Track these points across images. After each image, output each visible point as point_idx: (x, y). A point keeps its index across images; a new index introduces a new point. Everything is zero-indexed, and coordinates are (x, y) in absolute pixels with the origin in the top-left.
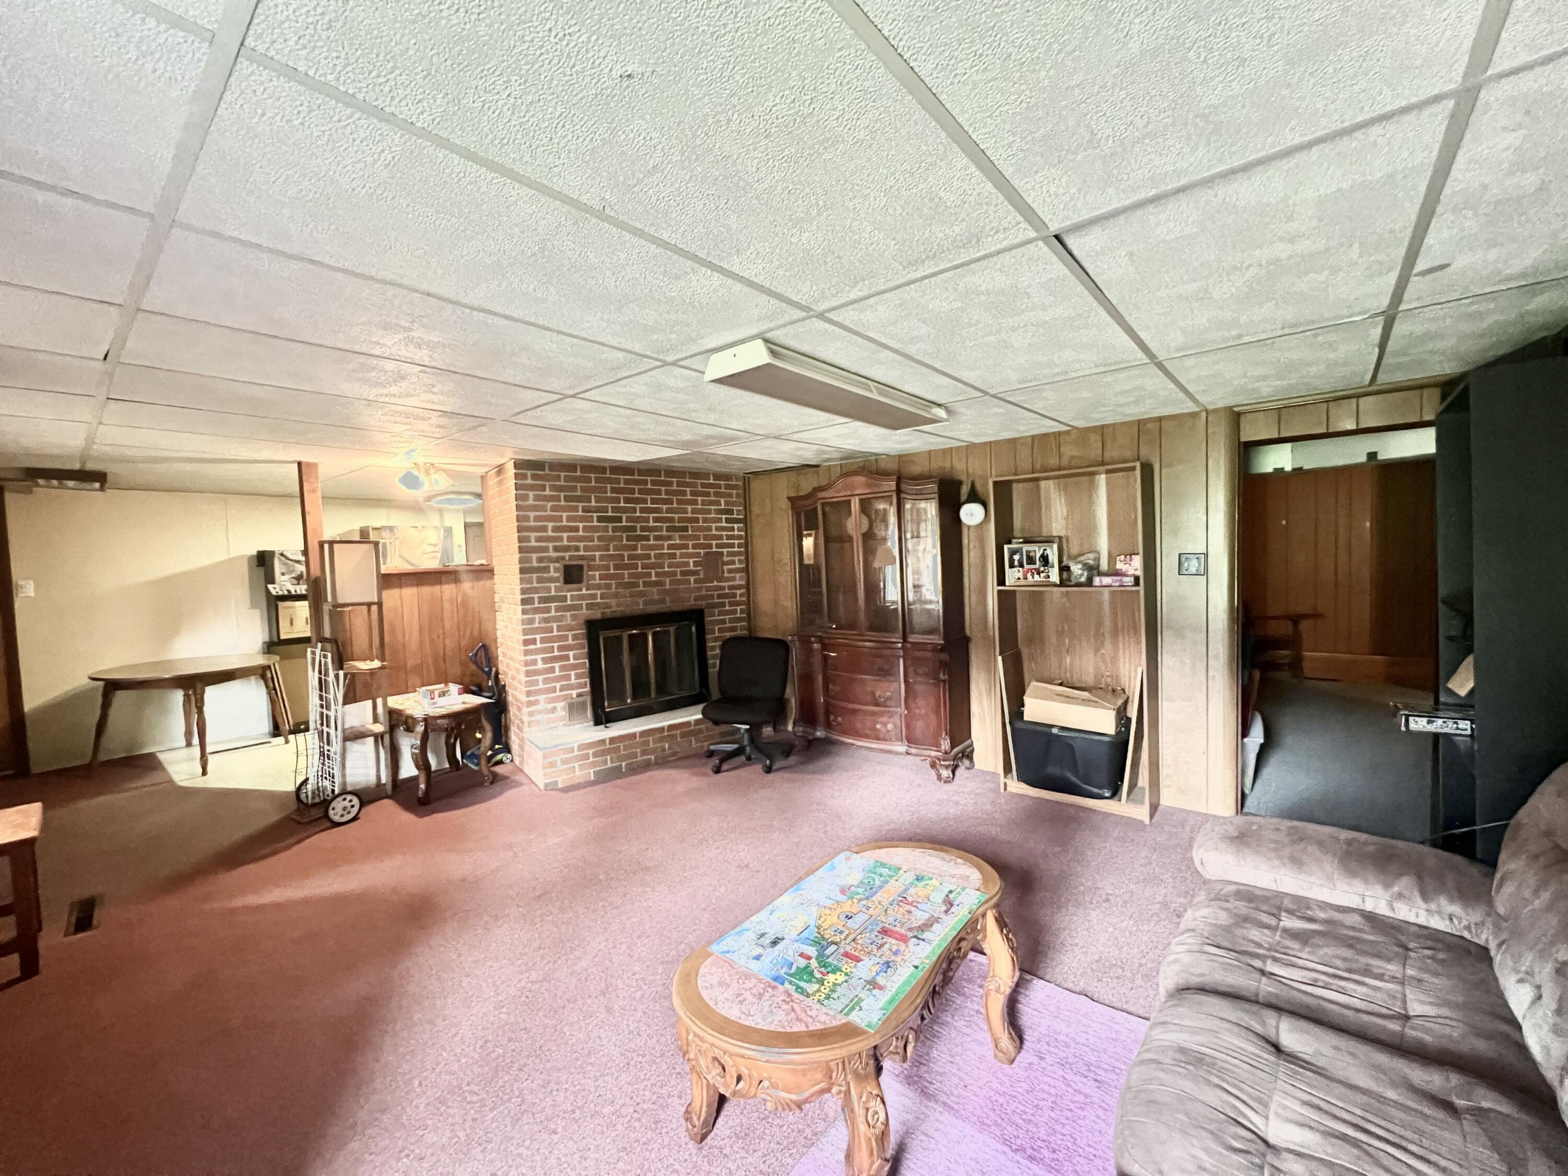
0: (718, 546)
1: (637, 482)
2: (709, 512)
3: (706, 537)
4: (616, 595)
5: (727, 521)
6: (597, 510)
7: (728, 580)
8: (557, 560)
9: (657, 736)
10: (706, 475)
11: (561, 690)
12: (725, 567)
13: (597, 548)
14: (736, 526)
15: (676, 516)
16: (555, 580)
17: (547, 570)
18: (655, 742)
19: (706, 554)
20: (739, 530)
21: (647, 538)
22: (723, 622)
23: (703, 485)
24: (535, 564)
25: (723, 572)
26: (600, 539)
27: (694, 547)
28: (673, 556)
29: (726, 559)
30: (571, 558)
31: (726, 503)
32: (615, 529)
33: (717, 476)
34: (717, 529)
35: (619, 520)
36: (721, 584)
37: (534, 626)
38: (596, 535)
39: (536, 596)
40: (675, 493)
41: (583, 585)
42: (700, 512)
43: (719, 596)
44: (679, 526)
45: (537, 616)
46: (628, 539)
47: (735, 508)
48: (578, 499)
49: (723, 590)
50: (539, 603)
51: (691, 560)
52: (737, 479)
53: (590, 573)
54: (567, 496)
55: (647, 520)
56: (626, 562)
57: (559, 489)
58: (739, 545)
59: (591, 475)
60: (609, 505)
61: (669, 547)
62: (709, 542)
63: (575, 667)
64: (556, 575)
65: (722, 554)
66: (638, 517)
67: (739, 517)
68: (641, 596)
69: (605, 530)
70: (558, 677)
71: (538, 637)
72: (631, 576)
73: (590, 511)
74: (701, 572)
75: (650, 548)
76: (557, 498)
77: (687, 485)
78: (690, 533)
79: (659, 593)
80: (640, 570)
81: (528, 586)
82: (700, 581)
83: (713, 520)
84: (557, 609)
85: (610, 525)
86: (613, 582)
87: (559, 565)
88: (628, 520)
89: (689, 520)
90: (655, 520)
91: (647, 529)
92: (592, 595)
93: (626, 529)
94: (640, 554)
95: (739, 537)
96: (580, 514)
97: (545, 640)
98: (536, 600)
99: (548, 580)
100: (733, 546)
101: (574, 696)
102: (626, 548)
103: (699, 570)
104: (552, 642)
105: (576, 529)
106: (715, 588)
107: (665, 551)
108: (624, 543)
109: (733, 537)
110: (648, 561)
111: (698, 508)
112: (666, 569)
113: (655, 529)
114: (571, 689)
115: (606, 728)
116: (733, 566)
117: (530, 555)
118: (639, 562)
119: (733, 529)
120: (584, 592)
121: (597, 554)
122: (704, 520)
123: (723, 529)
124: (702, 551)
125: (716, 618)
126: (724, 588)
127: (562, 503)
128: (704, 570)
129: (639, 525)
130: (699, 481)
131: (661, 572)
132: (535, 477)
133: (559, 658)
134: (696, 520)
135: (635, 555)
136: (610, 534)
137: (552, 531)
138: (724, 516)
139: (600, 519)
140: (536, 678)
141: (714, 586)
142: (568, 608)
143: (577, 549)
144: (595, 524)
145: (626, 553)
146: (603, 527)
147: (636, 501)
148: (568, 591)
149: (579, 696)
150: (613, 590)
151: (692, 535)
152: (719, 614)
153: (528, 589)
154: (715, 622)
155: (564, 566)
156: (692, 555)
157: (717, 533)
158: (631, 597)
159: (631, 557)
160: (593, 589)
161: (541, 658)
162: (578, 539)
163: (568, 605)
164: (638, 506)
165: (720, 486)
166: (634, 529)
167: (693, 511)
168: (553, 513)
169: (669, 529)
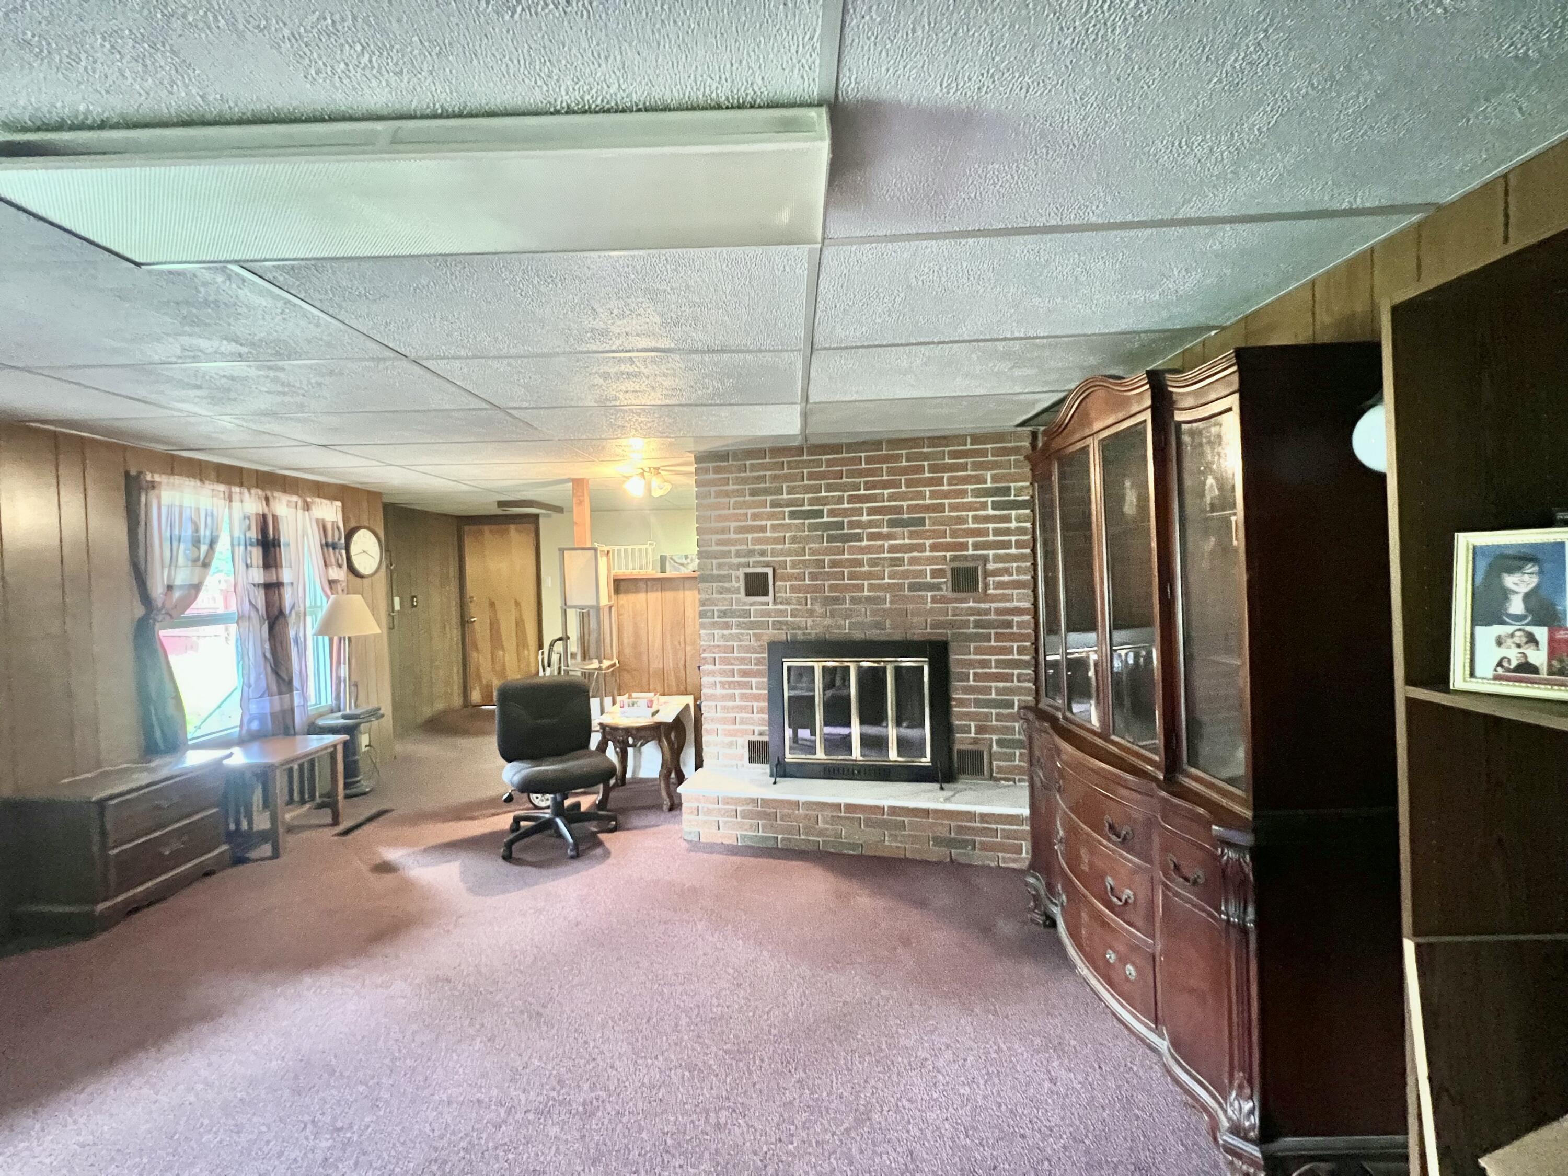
0: (976, 546)
2: (963, 493)
3: (954, 534)
4: (811, 613)
5: (996, 506)
6: (790, 503)
7: (994, 599)
8: (740, 565)
10: (959, 439)
11: (742, 723)
12: (991, 579)
13: (789, 553)
14: (1014, 513)
15: (905, 504)
16: (737, 591)
17: (728, 578)
19: (954, 559)
20: (1019, 520)
21: (858, 538)
22: (985, 664)
23: (955, 455)
24: (715, 572)
25: (986, 586)
26: (794, 540)
27: (934, 548)
28: (895, 562)
29: (991, 566)
30: (757, 564)
31: (995, 479)
32: (813, 528)
33: (976, 439)
34: (976, 519)
35: (819, 514)
36: (983, 606)
37: (712, 643)
38: (788, 535)
39: (716, 608)
40: (905, 471)
41: (770, 598)
42: (946, 495)
43: (978, 625)
44: (909, 518)
45: (716, 632)
46: (831, 539)
47: (1012, 485)
48: (766, 492)
49: (986, 614)
50: (719, 617)
51: (928, 568)
52: (1019, 438)
53: (778, 583)
54: (753, 489)
55: (859, 512)
56: (827, 570)
57: (744, 481)
58: (1019, 545)
59: (785, 460)
60: (806, 496)
61: (892, 549)
62: (961, 540)
63: (756, 698)
64: (737, 585)
65: (985, 559)
66: (844, 509)
67: (1020, 498)
68: (848, 617)
69: (801, 528)
70: (737, 707)
71: (717, 656)
72: (833, 588)
73: (780, 506)
74: (944, 587)
75: (862, 550)
76: (741, 493)
77: (926, 457)
78: (927, 527)
79: (874, 613)
80: (846, 581)
81: (707, 597)
82: (943, 600)
83: (969, 507)
84: (739, 625)
85: (807, 521)
86: (808, 596)
87: (741, 573)
88: (832, 513)
89: (928, 508)
90: (871, 511)
91: (859, 524)
92: (781, 611)
93: (828, 526)
94: (846, 559)
95: (1021, 531)
96: (769, 509)
97: (724, 661)
98: (716, 613)
99: (729, 591)
100: (1007, 545)
101: (756, 733)
102: (827, 552)
103: (941, 583)
104: (732, 664)
105: (763, 529)
106: (972, 612)
107: (886, 555)
108: (825, 544)
109: (1007, 532)
110: (858, 569)
111: (943, 490)
112: (887, 580)
113: (870, 524)
114: (752, 724)
115: (775, 783)
116: (1006, 578)
117: (709, 561)
118: (846, 571)
119: (1007, 519)
120: (771, 607)
121: (788, 559)
122: (953, 508)
123: (987, 519)
124: (948, 554)
125: (972, 657)
126: (987, 612)
127: (748, 498)
128: (950, 585)
129: (846, 520)
130: (947, 449)
131: (879, 585)
132: (717, 470)
133: (740, 685)
134: (940, 508)
135: (840, 561)
136: (806, 533)
137: (735, 532)
138: (990, 499)
139: (793, 515)
140: (714, 703)
141: (970, 608)
142: (752, 626)
143: (763, 553)
144: (787, 521)
145: (827, 558)
146: (796, 525)
147: (843, 488)
148: (751, 605)
149: (761, 734)
150: (809, 606)
151: (931, 531)
152: (978, 651)
153: (707, 600)
154: (971, 664)
155: (747, 575)
156: (931, 561)
157: (976, 526)
158: (832, 616)
159: (834, 564)
160: (781, 603)
161: (720, 682)
162: (767, 541)
163: (751, 622)
164: (846, 494)
165: (984, 453)
166: (840, 526)
167: (934, 495)
168: (736, 511)
169: (893, 524)
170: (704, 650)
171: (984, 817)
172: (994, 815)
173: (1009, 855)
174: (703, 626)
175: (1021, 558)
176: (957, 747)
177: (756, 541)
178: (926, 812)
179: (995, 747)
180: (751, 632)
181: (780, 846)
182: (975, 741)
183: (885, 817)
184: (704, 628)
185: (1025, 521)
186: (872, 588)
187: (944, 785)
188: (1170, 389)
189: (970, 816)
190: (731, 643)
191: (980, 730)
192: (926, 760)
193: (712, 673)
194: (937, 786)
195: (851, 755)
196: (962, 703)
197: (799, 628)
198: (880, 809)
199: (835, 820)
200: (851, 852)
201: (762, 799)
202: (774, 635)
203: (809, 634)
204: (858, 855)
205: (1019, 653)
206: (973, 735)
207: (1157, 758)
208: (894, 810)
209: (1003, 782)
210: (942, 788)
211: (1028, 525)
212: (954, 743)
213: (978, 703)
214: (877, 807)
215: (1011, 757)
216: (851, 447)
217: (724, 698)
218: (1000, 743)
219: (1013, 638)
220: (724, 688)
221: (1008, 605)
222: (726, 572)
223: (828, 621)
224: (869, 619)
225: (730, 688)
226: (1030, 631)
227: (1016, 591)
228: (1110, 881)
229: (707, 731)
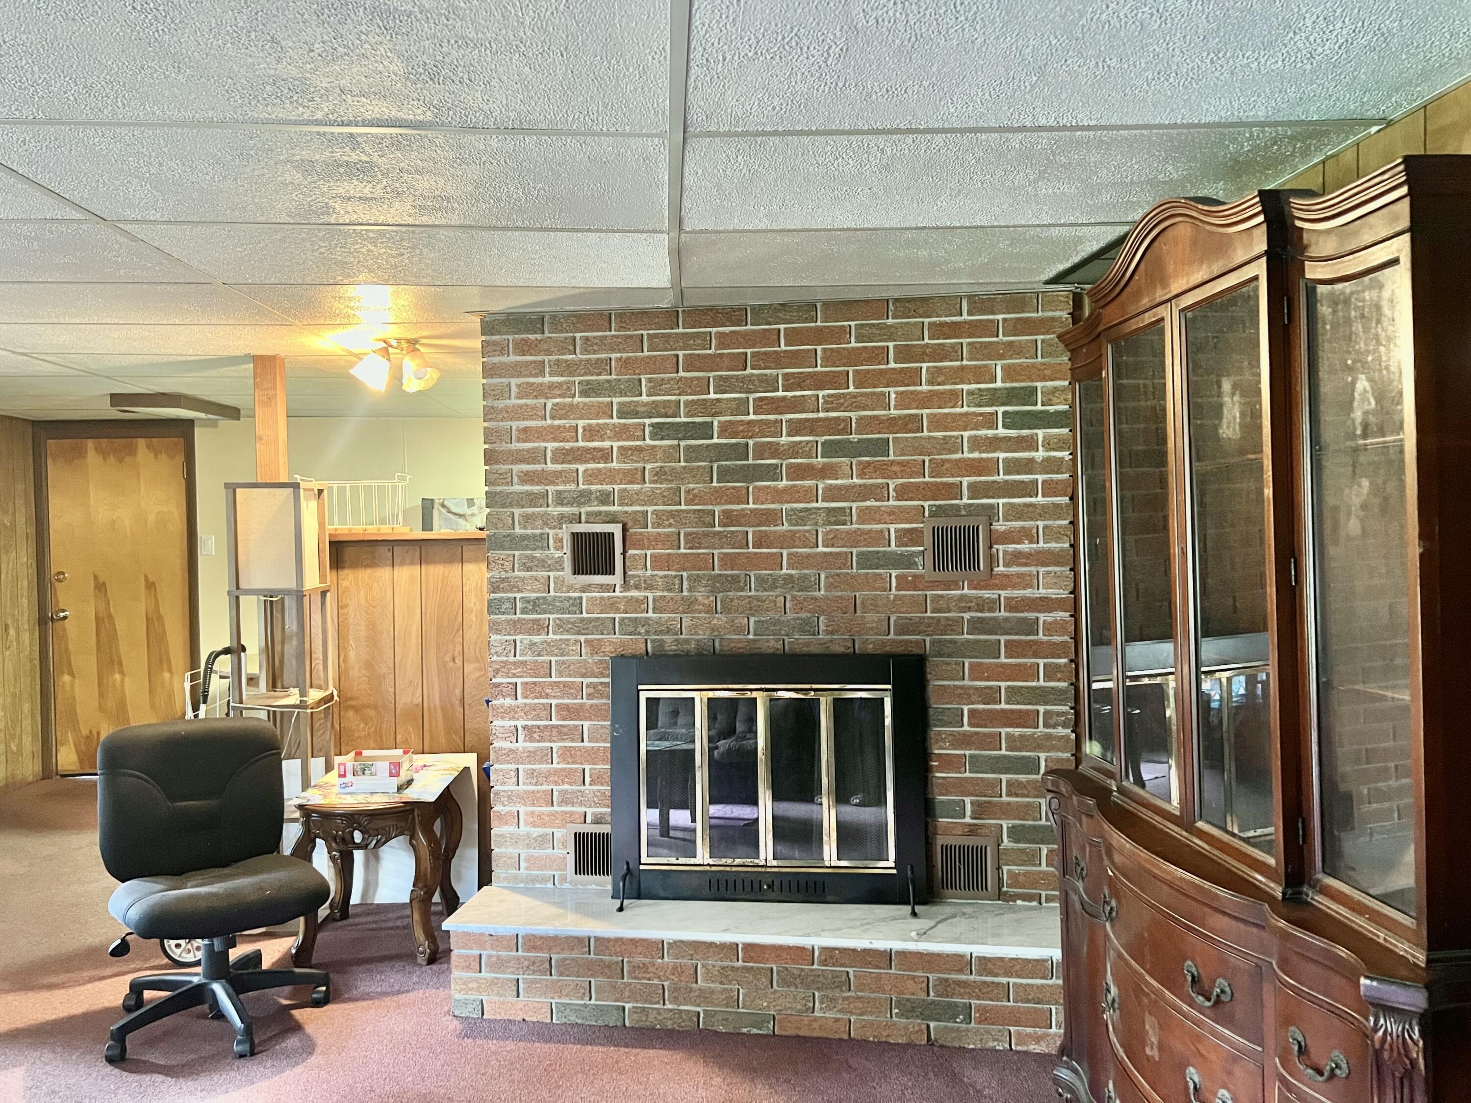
0: (976, 491)
1: (748, 339)
2: (954, 398)
3: (938, 468)
4: (689, 605)
5: (1011, 421)
6: (653, 410)
7: (1007, 582)
8: (562, 519)
9: (716, 963)
10: (951, 303)
11: (564, 802)
12: (1000, 549)
13: (651, 499)
14: (1040, 433)
15: (854, 415)
16: (558, 565)
17: (541, 541)
18: (709, 977)
19: (937, 512)
20: (1049, 445)
21: (772, 473)
22: (991, 695)
23: (939, 330)
24: (518, 531)
25: (992, 561)
26: (660, 475)
27: (903, 493)
28: (837, 516)
29: (1000, 526)
30: (594, 517)
31: (1010, 373)
32: (693, 454)
33: (980, 303)
34: (977, 444)
35: (705, 431)
36: (986, 594)
37: (511, 659)
38: (648, 466)
39: (519, 596)
40: (853, 357)
41: (616, 579)
42: (926, 401)
43: (977, 626)
44: (860, 441)
45: (518, 638)
46: (725, 475)
47: (1039, 385)
48: (612, 389)
49: (992, 610)
50: (523, 612)
51: (892, 528)
52: (1050, 303)
53: (631, 552)
54: (588, 383)
55: (775, 428)
56: (717, 529)
57: (569, 368)
58: (1050, 489)
59: (645, 332)
60: (683, 398)
61: (832, 494)
62: (951, 480)
63: (591, 756)
64: (558, 554)
65: (990, 513)
66: (750, 422)
67: (1051, 409)
68: (751, 611)
69: (671, 455)
70: (556, 772)
71: (519, 681)
72: (728, 561)
73: (636, 414)
74: (919, 560)
75: (780, 496)
76: (566, 390)
77: (889, 333)
78: (892, 457)
79: (799, 605)
80: (751, 550)
81: (503, 575)
82: (915, 583)
83: (965, 422)
84: (561, 627)
85: (683, 443)
86: (685, 574)
87: (565, 533)
88: (725, 430)
89: (892, 424)
90: (796, 428)
91: (774, 451)
92: (637, 600)
93: (722, 452)
94: (752, 510)
95: (1051, 465)
96: (615, 420)
97: (531, 690)
98: (519, 605)
99: (542, 564)
100: (1029, 489)
101: (589, 820)
102: (719, 496)
103: (913, 554)
104: (547, 696)
105: (605, 455)
106: (965, 604)
107: (820, 504)
108: (715, 484)
109: (1028, 466)
110: (773, 528)
111: (921, 392)
112: (821, 549)
113: (794, 450)
114: (581, 804)
115: (621, 909)
116: (1025, 547)
117: (509, 510)
118: (750, 530)
119: (1030, 444)
120: (617, 593)
121: (650, 509)
122: (937, 423)
123: (995, 443)
124: (926, 504)
125: (967, 682)
126: (993, 605)
127: (577, 399)
128: (929, 555)
129: (751, 442)
130: (927, 320)
131: (809, 556)
132: (524, 348)
133: (561, 733)
134: (913, 424)
135: (742, 514)
136: (683, 464)
137: (554, 461)
138: (1001, 409)
139: (659, 431)
140: (514, 766)
141: (962, 598)
142: (584, 626)
143: (605, 498)
144: (648, 442)
145: (717, 509)
146: (666, 450)
147: (747, 385)
148: (584, 589)
149: (597, 821)
150: (685, 593)
151: (900, 463)
152: (977, 673)
153: (503, 580)
154: (966, 695)
155: (575, 536)
156: (895, 515)
157: (976, 455)
158: (726, 610)
159: (729, 518)
160: (637, 587)
161: (524, 728)
162: (611, 477)
163: (582, 620)
164: (752, 397)
165: (991, 329)
166: (741, 452)
167: (904, 401)
168: (557, 422)
169: (831, 449)
170: (497, 672)
171: (987, 964)
172: (1001, 959)
173: (1029, 1030)
174: (495, 628)
175: (1054, 511)
176: (941, 840)
177: (593, 477)
178: (887, 957)
179: (1006, 842)
180: (582, 638)
181: (627, 1023)
182: (973, 831)
183: (815, 966)
184: (498, 632)
185: (1061, 449)
186: (796, 561)
187: (918, 908)
188: (1298, 223)
189: (962, 963)
190: (547, 658)
191: (980, 811)
192: (888, 864)
193: (510, 713)
194: (907, 909)
195: (758, 857)
196: (950, 763)
197: (668, 631)
198: (802, 953)
199: (725, 974)
200: (755, 1031)
201: (597, 939)
202: (623, 644)
203: (687, 641)
204: (767, 1036)
205: (1047, 678)
206: (968, 820)
207: (1272, 861)
208: (831, 954)
209: (1019, 902)
210: (914, 914)
211: (1065, 455)
212: (936, 834)
213: (977, 764)
214: (802, 949)
215: (1032, 858)
216: (759, 313)
217: (532, 756)
218: (1016, 834)
219: (1037, 650)
220: (532, 740)
221: (1028, 592)
222: (538, 532)
223: (720, 620)
224: (790, 616)
225: (542, 740)
226: (1067, 638)
227: (1042, 570)
228: (1193, 1074)
229: (500, 816)
